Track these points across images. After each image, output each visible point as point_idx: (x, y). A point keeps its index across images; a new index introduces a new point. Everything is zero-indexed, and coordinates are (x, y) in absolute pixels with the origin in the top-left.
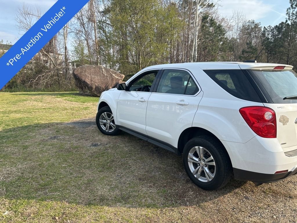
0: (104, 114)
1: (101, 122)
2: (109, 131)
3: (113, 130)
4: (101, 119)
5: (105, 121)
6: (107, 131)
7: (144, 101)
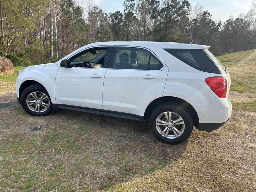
0: (33, 94)
1: (28, 103)
2: (40, 111)
3: (46, 110)
4: (28, 100)
5: (34, 101)
6: (37, 112)
7: (99, 77)
